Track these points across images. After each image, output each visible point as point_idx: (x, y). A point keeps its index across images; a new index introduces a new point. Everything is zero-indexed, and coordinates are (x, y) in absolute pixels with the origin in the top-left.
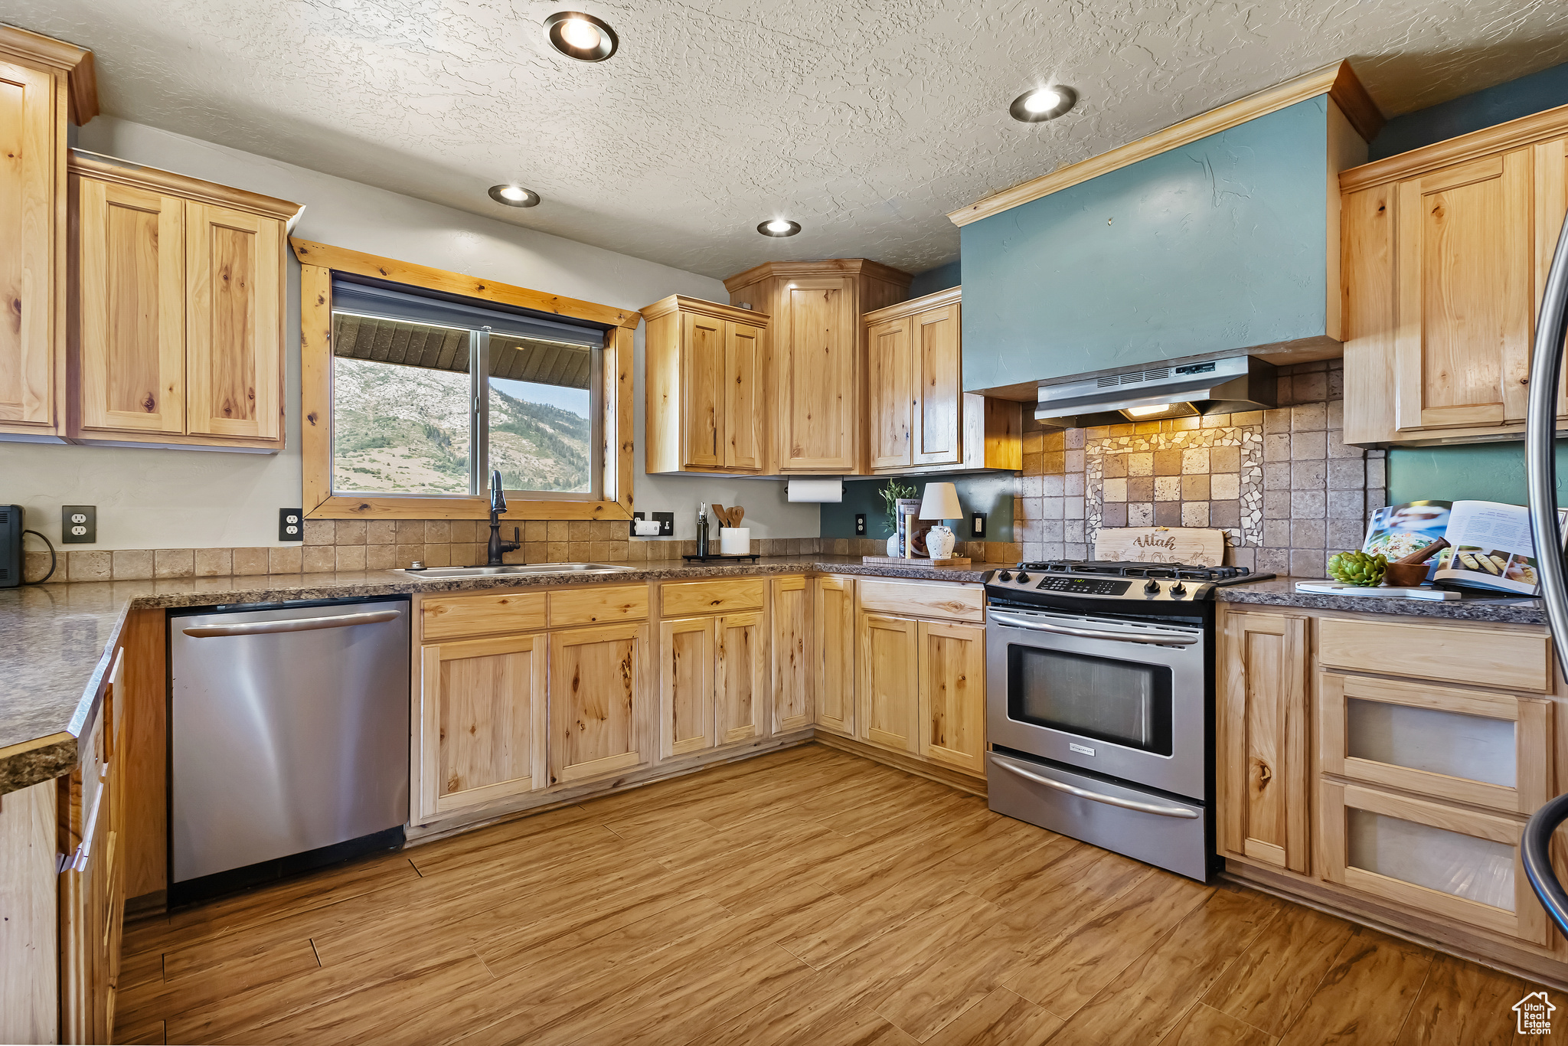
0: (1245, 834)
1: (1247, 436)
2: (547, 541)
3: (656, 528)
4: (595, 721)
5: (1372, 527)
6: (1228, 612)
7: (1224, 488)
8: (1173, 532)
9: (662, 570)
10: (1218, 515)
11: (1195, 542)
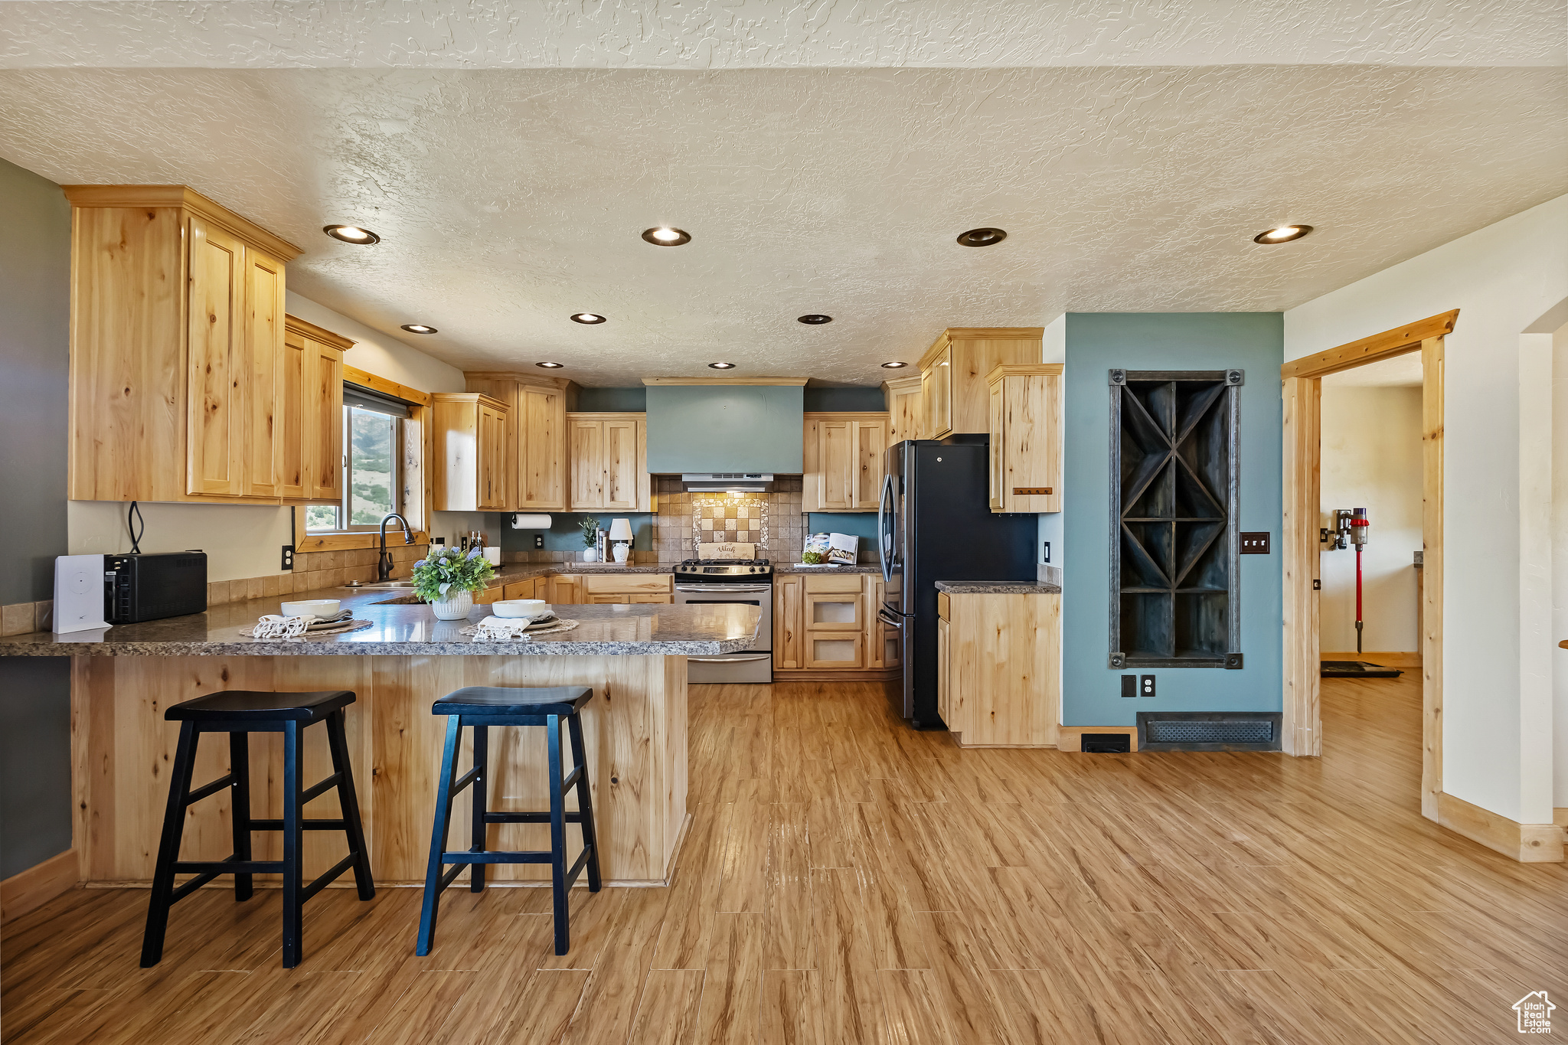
0: (783, 660)
1: (763, 503)
5: (806, 542)
6: (778, 577)
7: (754, 525)
8: (734, 544)
10: (753, 537)
11: (744, 549)
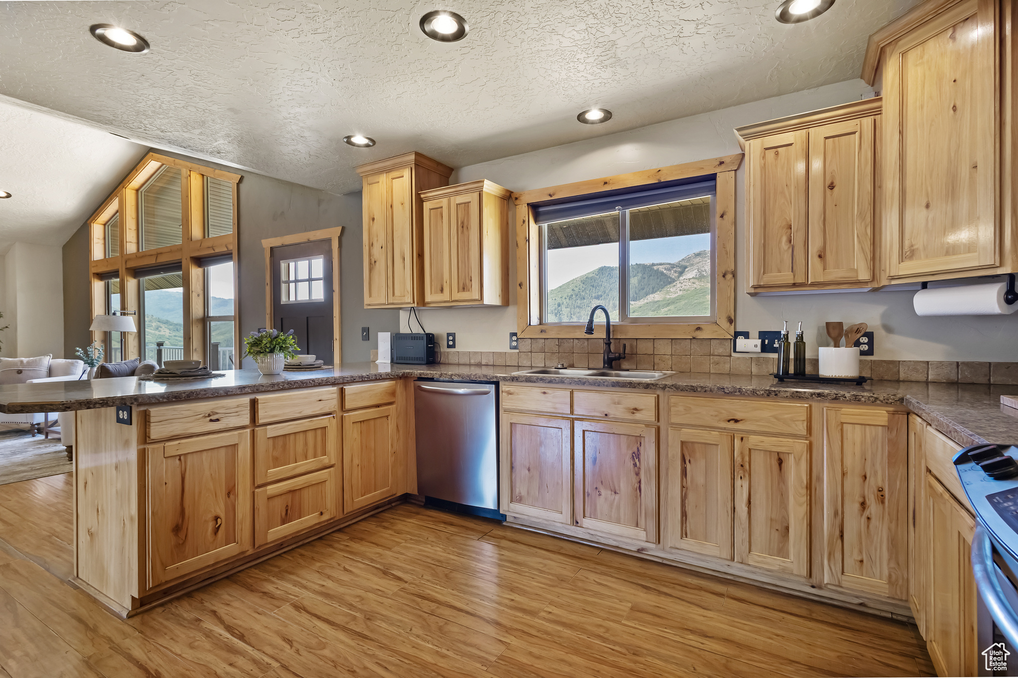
2: (654, 354)
3: (756, 346)
4: (609, 492)
9: (667, 383)
